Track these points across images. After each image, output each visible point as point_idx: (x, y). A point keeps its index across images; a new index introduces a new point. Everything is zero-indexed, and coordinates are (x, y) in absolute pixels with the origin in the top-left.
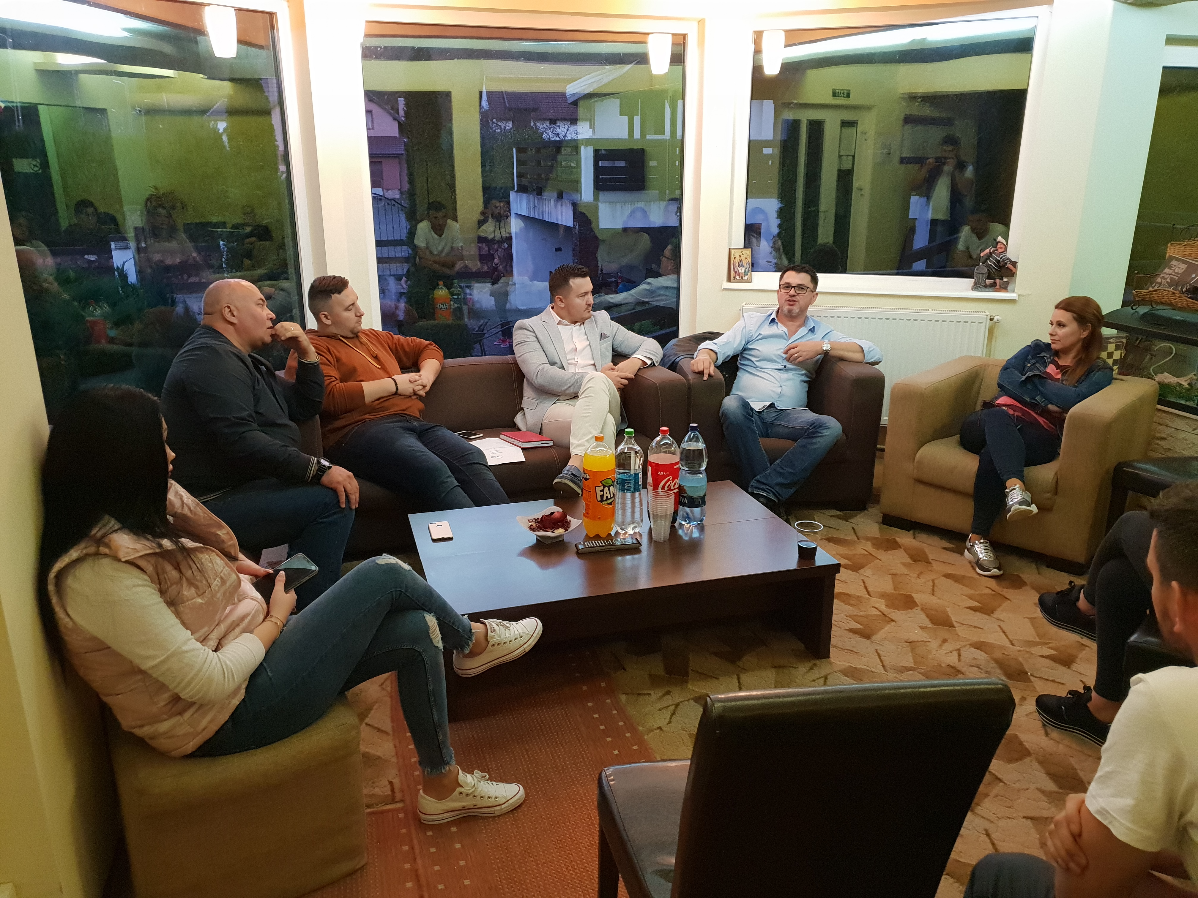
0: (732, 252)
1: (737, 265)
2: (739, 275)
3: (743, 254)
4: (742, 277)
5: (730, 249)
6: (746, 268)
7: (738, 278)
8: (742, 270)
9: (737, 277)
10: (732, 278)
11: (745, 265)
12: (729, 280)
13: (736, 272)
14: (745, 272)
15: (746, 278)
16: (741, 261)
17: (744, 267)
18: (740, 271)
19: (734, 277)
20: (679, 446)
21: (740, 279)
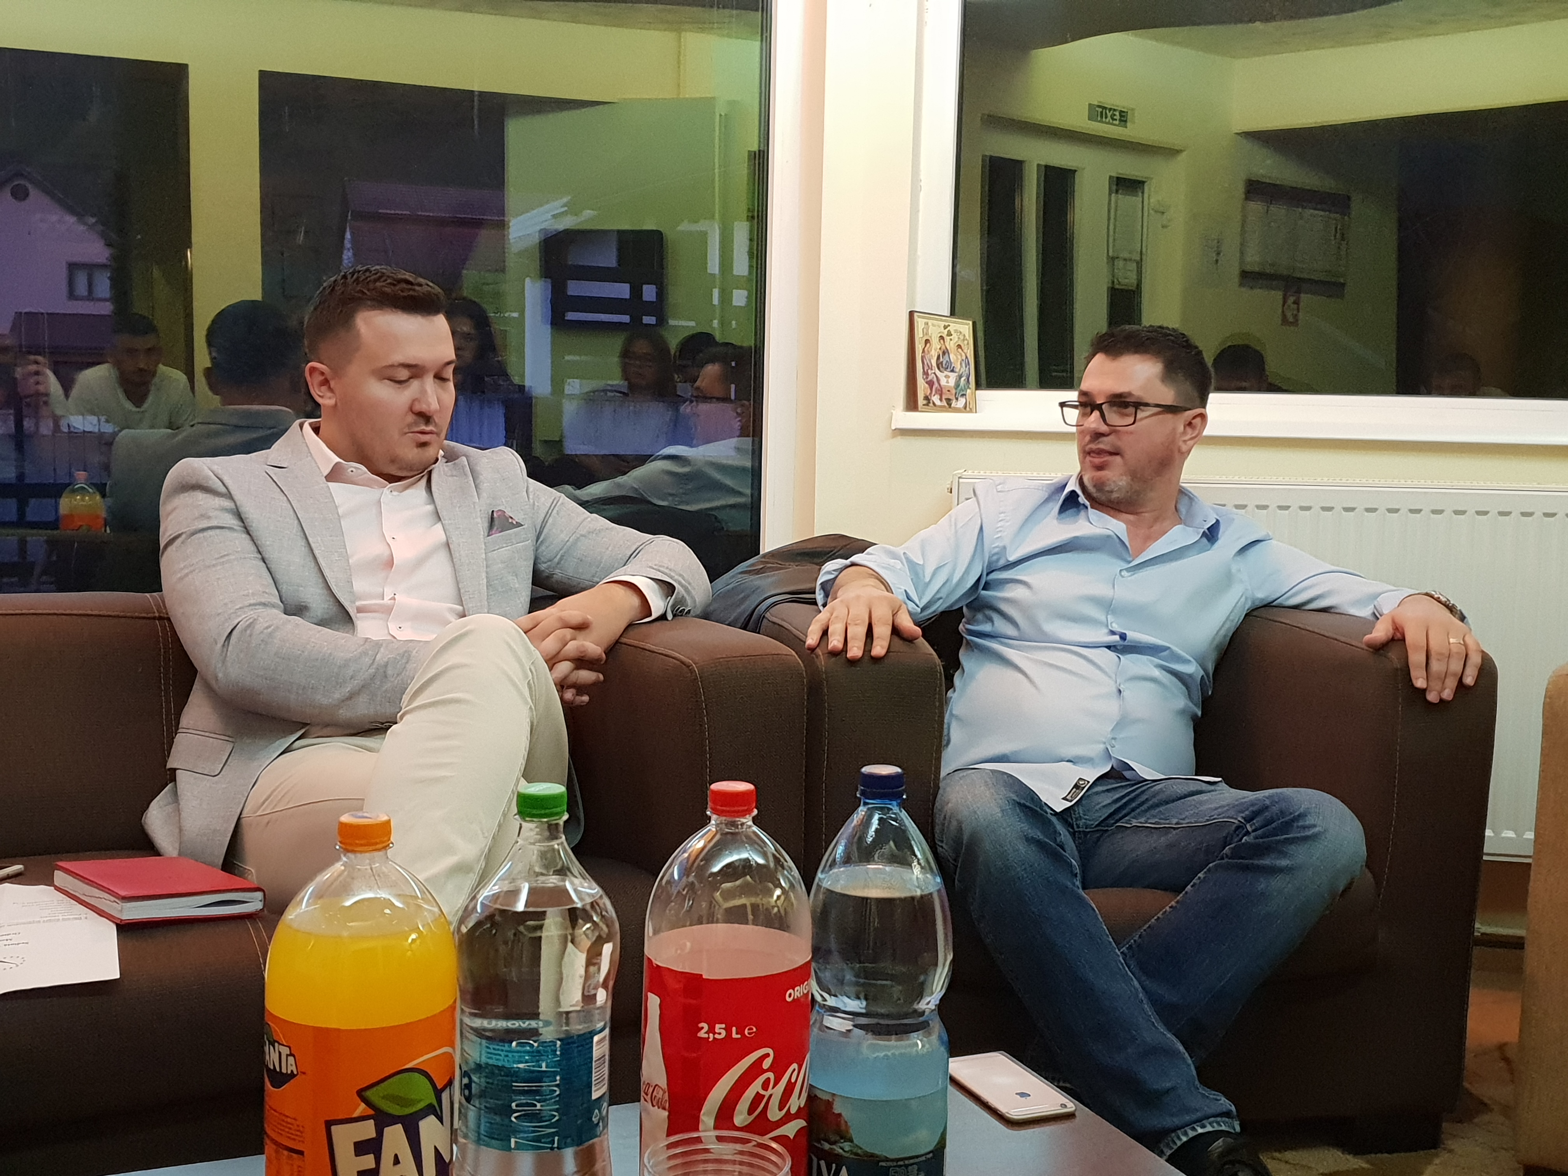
0: (920, 323)
1: (934, 363)
2: (940, 392)
3: (949, 334)
4: (949, 401)
5: (911, 313)
6: (960, 377)
7: (938, 402)
8: (948, 380)
9: (936, 399)
10: (921, 401)
11: (958, 367)
12: (912, 404)
13: (931, 384)
14: (957, 385)
15: (961, 402)
16: (945, 352)
17: (952, 371)
18: (943, 382)
19: (927, 398)
20: (808, 879)
21: (945, 403)
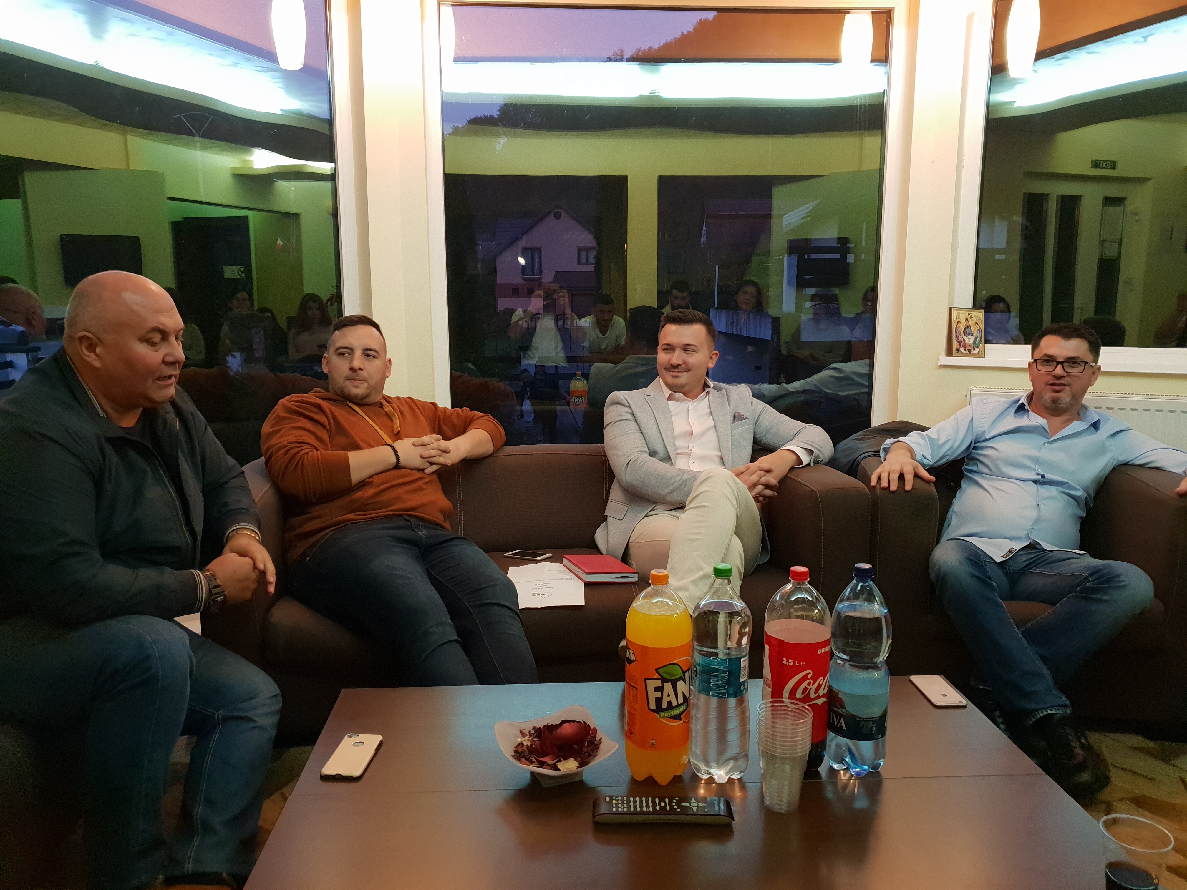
0: (955, 313)
1: (962, 332)
2: (965, 345)
3: (972, 318)
4: (970, 350)
5: (951, 308)
6: (977, 337)
7: (963, 352)
8: (970, 340)
10: (954, 351)
11: (975, 333)
12: (949, 353)
13: (960, 342)
14: (975, 342)
15: (976, 351)
16: (968, 326)
17: (973, 335)
18: (967, 341)
19: (958, 350)
20: (831, 607)
21: (967, 352)
